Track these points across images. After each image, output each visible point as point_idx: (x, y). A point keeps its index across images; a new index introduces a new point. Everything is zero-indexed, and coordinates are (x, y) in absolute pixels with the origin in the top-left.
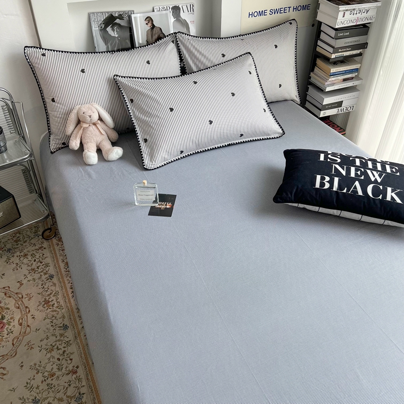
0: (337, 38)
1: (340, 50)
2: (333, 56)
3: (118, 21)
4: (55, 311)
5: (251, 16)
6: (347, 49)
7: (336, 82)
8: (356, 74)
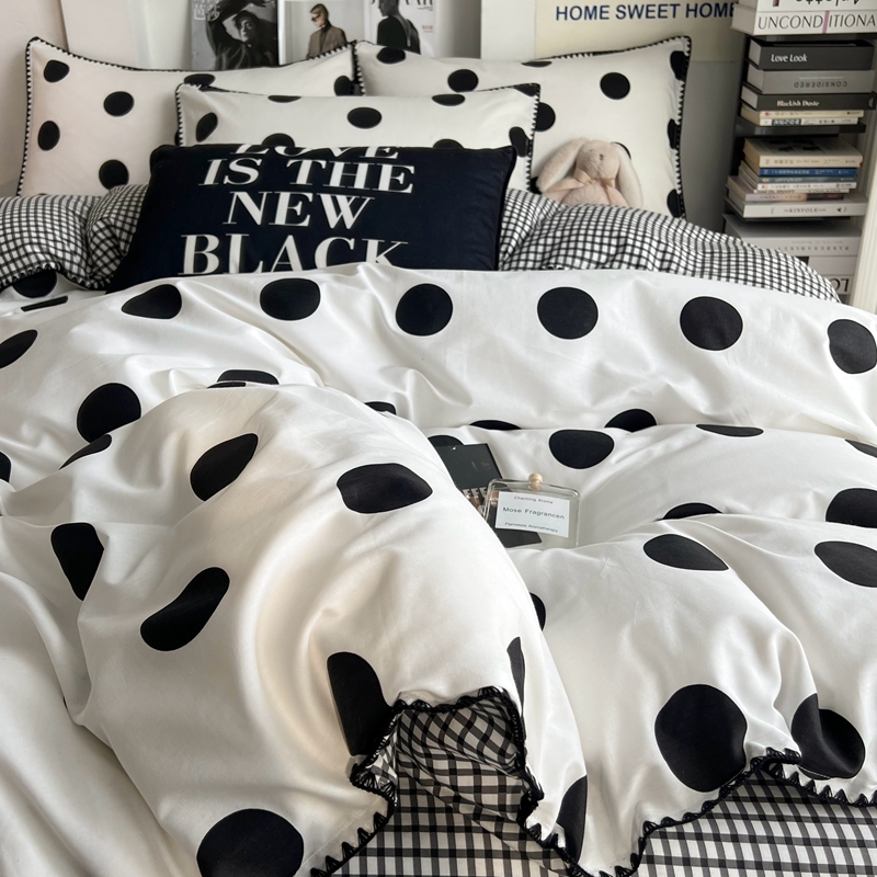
0: (769, 67)
1: (781, 104)
2: (765, 120)
3: (251, 7)
5: (562, 16)
6: (806, 103)
7: (782, 197)
8: (854, 185)
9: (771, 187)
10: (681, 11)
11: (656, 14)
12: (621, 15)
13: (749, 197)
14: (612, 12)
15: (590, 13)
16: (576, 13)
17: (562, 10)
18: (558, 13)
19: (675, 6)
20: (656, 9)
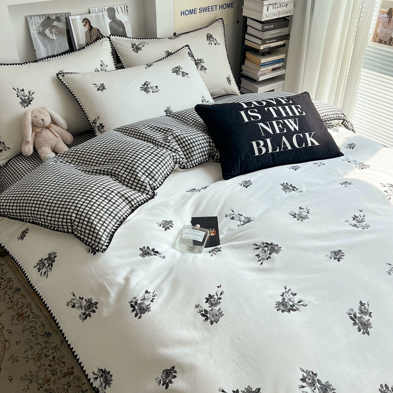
0: (264, 31)
1: (267, 42)
2: (262, 48)
3: (55, 23)
4: (33, 321)
5: (183, 14)
6: (273, 40)
7: (266, 71)
8: (283, 63)
9: (264, 69)
10: (218, 7)
11: (210, 10)
12: (200, 11)
13: (258, 74)
14: (198, 11)
15: (192, 12)
16: (187, 13)
17: (183, 12)
18: (182, 13)
19: (216, 6)
20: (211, 8)
